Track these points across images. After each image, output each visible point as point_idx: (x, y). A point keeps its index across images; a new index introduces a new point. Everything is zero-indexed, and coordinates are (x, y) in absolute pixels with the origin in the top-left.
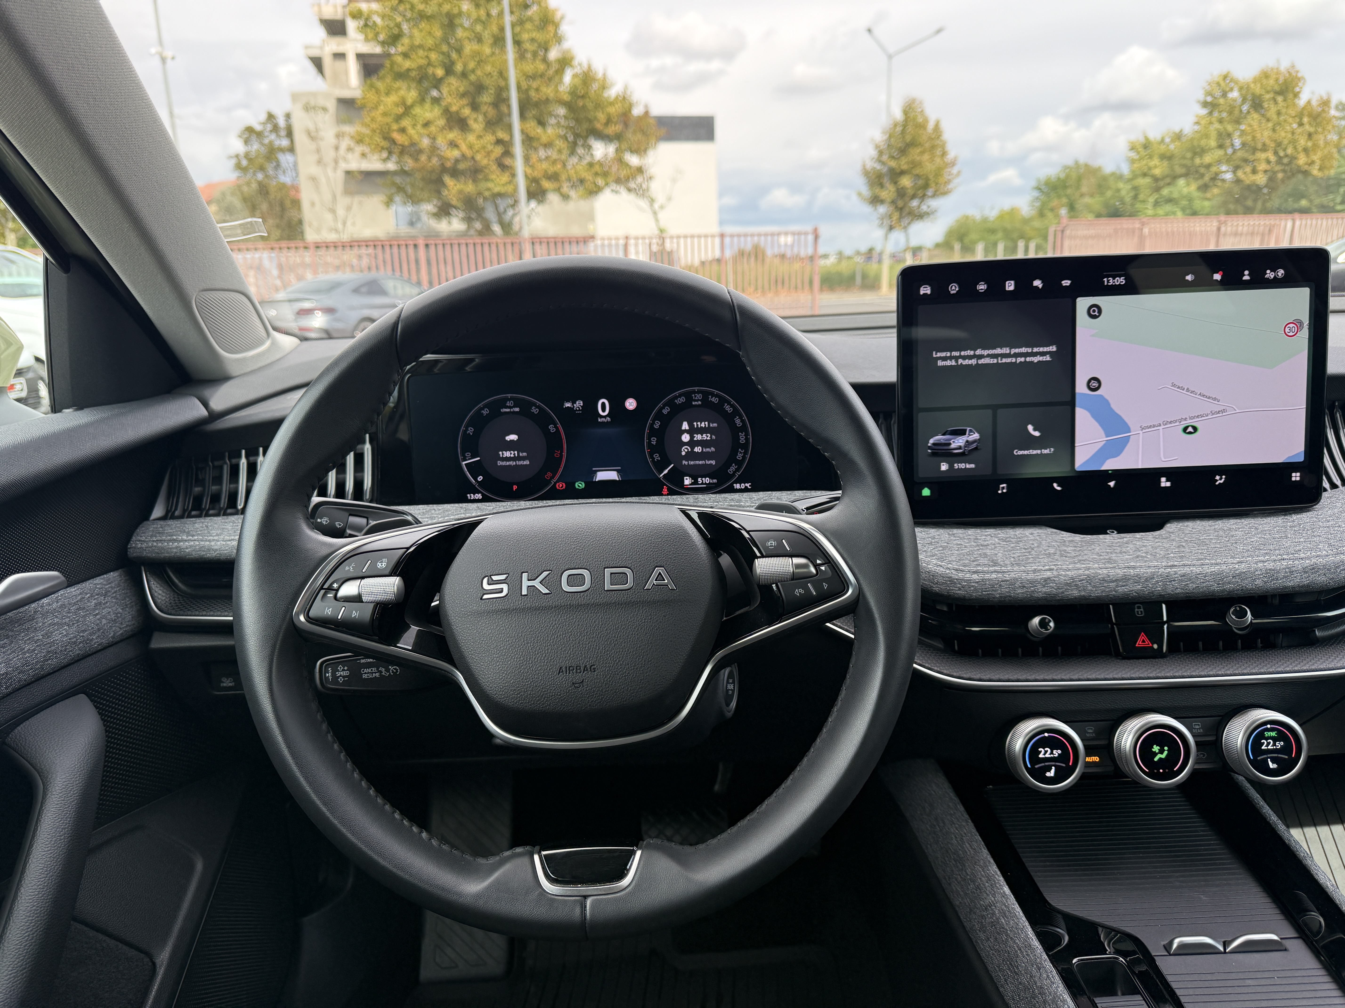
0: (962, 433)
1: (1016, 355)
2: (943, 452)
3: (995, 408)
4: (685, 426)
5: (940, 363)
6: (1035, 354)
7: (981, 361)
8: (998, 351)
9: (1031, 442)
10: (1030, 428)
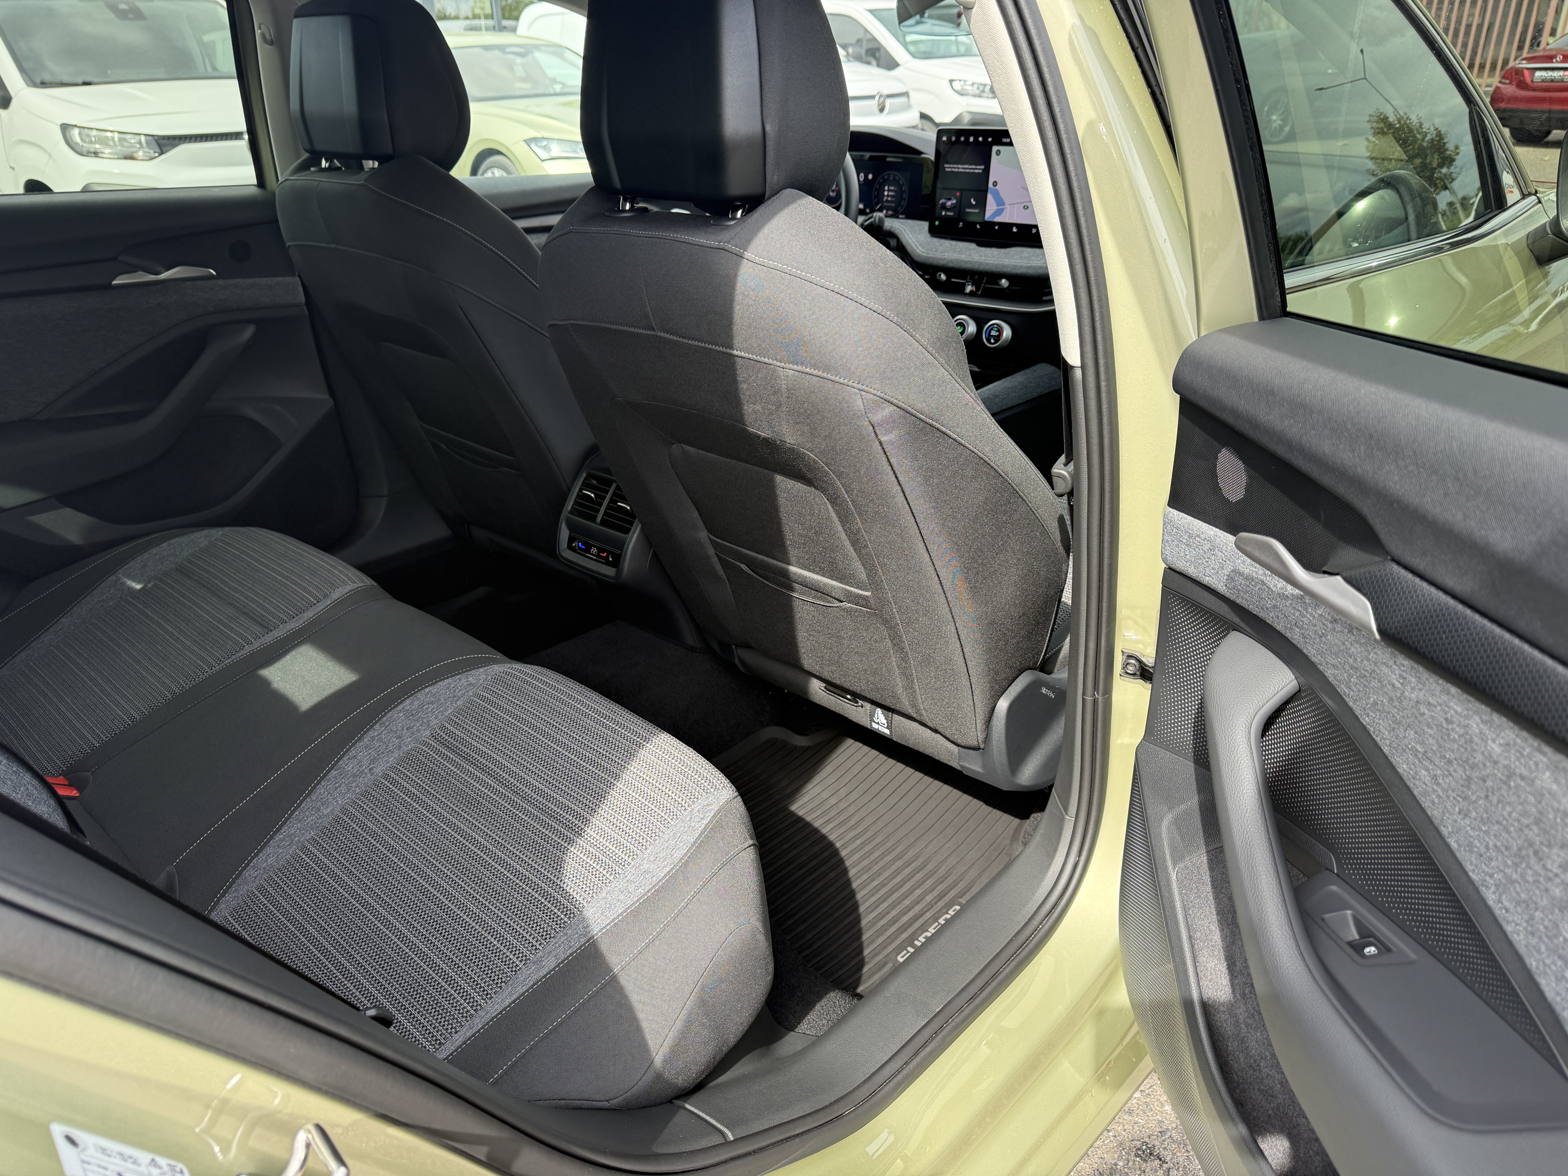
0: (950, 199)
1: (971, 169)
2: (944, 207)
3: (962, 190)
4: (886, 188)
5: (947, 170)
6: (976, 169)
7: (960, 170)
8: (965, 166)
9: (972, 206)
10: (972, 200)
